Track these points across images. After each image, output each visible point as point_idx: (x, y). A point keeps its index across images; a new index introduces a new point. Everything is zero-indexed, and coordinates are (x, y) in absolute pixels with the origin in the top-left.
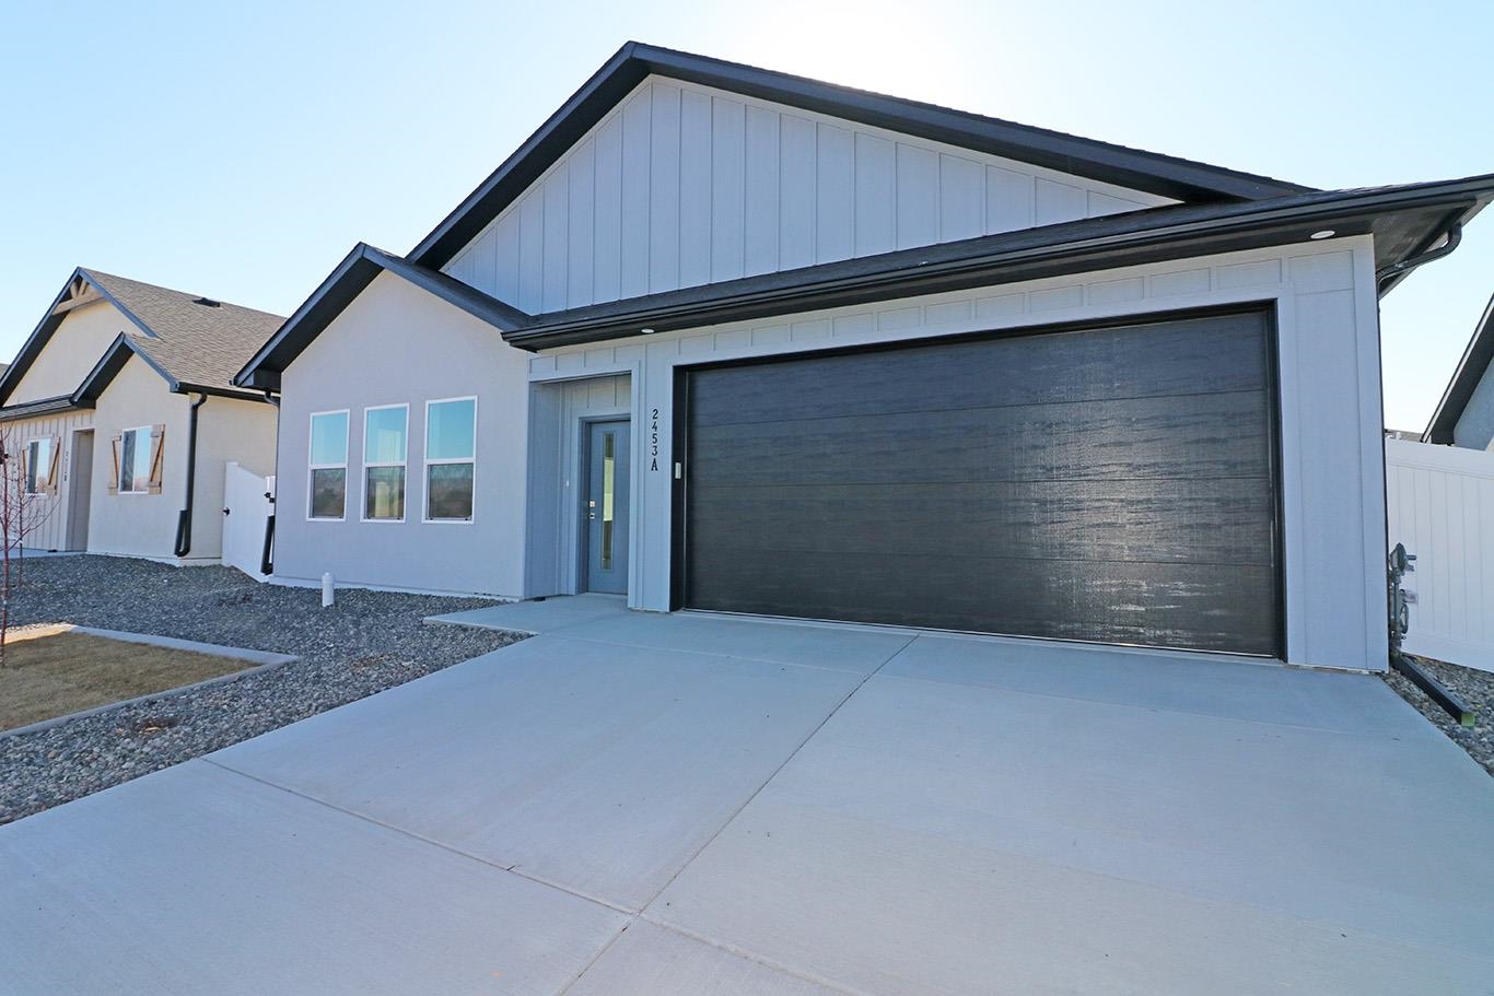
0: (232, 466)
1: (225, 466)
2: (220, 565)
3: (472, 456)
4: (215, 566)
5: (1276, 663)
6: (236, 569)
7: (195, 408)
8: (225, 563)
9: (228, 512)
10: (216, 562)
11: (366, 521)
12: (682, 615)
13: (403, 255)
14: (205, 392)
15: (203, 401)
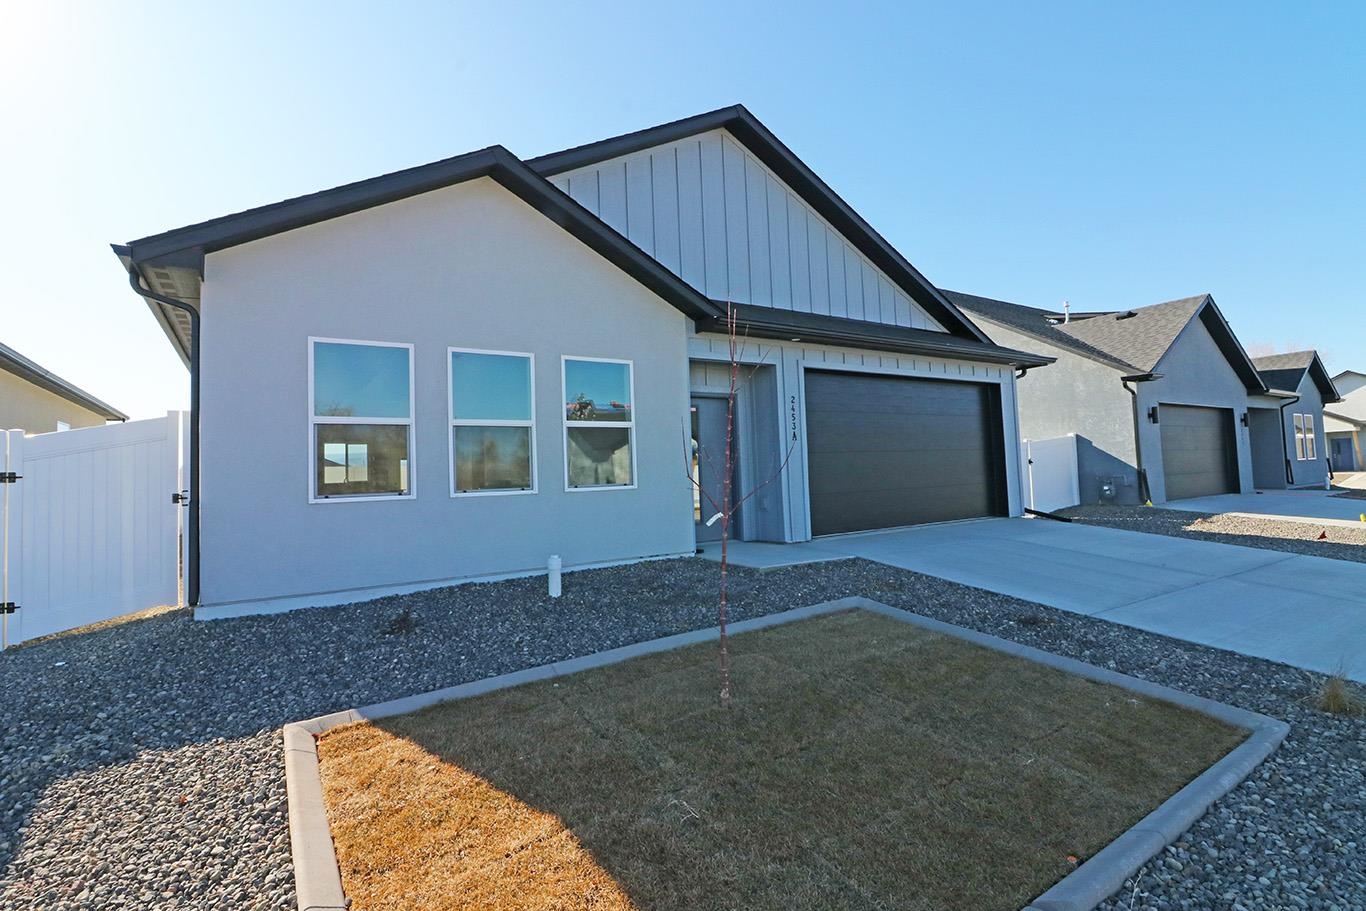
3: (628, 421)
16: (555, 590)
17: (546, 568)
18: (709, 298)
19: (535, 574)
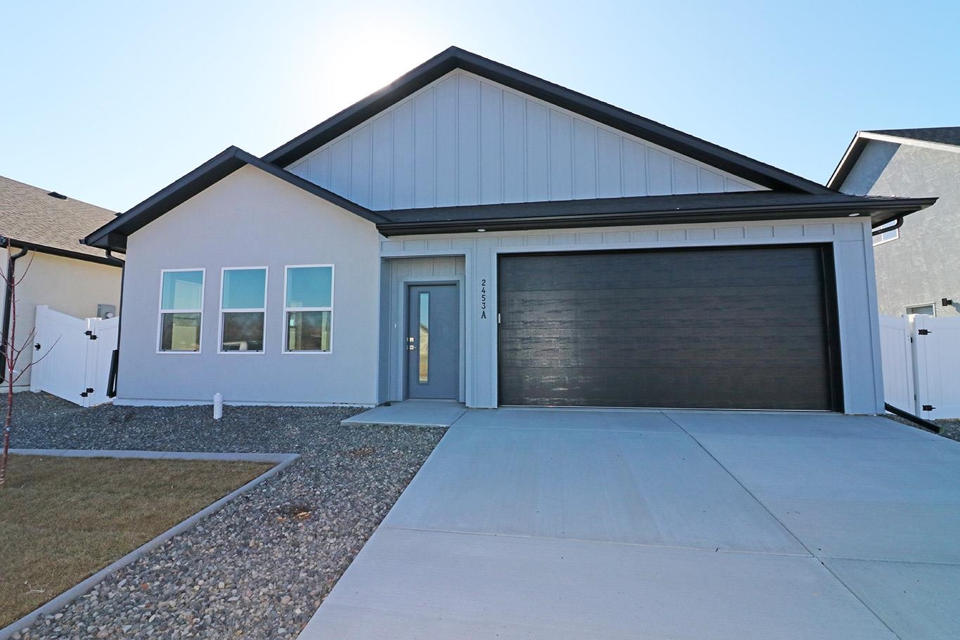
0: (43, 310)
1: (36, 309)
2: (29, 391)
3: (330, 306)
4: (25, 392)
5: (840, 414)
6: (47, 394)
7: (13, 260)
8: (35, 388)
9: (38, 347)
10: (25, 389)
11: (222, 353)
12: (507, 409)
13: (260, 156)
14: (26, 247)
15: (23, 254)
16: (217, 414)
17: (212, 401)
18: (373, 210)
19: (206, 403)
